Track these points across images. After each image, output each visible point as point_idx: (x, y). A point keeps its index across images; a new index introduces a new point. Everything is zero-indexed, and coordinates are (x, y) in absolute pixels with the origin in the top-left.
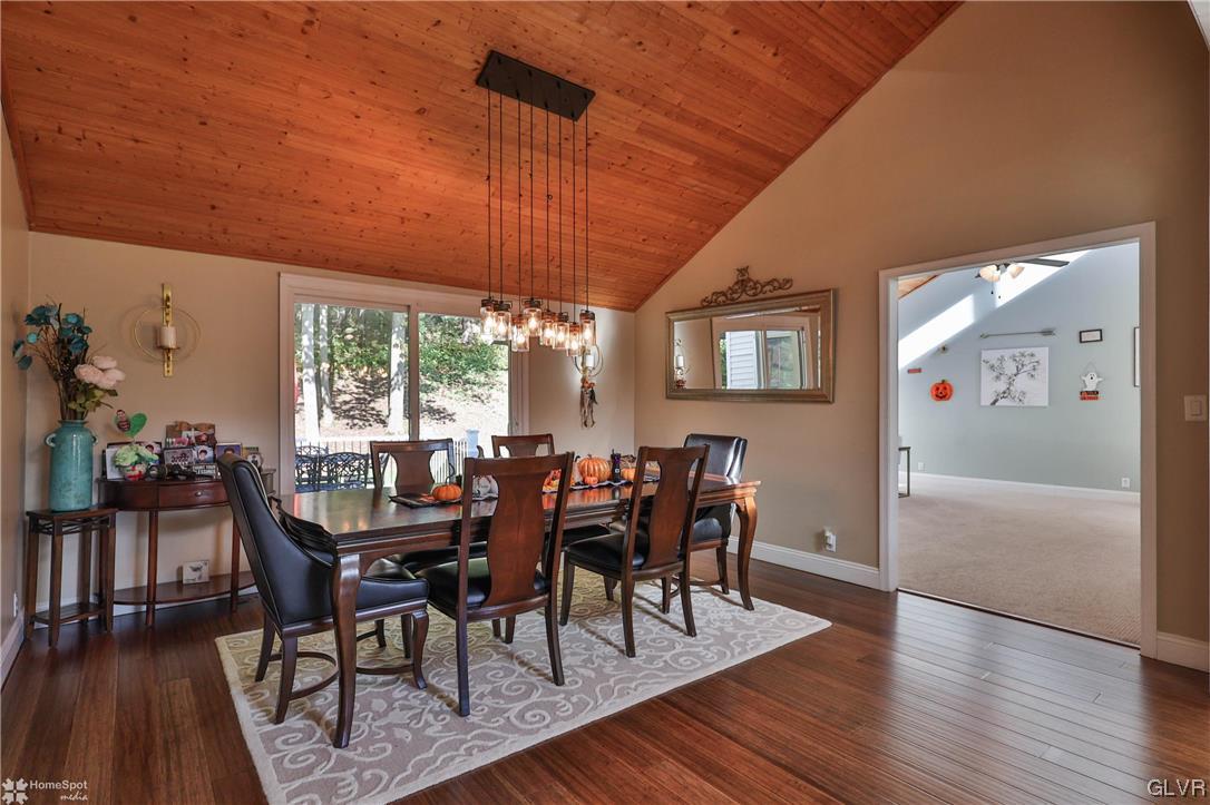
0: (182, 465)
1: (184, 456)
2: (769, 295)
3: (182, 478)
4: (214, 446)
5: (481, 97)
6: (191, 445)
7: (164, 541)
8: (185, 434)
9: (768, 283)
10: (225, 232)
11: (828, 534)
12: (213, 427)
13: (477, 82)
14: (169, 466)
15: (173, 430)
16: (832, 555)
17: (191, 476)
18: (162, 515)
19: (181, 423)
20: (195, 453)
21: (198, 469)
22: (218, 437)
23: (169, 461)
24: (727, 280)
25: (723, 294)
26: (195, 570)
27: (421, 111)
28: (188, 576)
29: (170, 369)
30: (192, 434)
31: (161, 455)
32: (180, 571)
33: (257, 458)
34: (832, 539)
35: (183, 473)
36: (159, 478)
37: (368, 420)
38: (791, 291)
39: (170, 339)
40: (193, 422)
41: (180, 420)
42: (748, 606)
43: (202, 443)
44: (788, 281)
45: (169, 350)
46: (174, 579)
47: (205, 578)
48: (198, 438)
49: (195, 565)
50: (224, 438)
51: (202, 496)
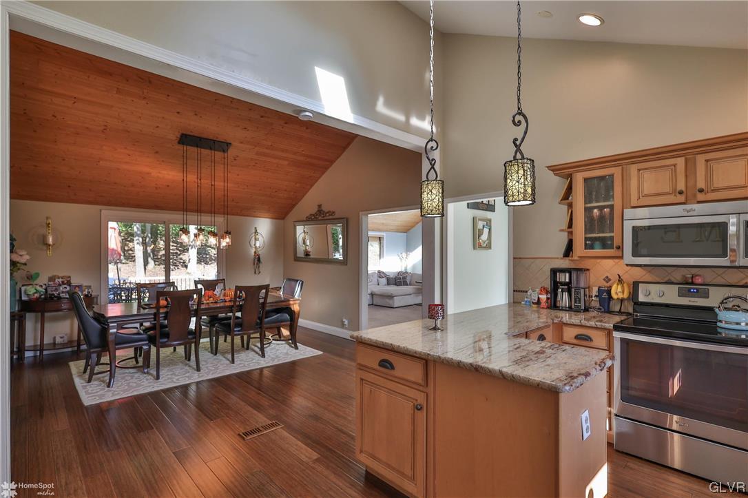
0: (56, 294)
1: (56, 290)
2: (328, 218)
3: (55, 299)
4: (70, 285)
5: (181, 147)
6: (60, 285)
7: (47, 325)
8: (57, 280)
9: (328, 213)
10: (75, 195)
11: (344, 320)
12: (70, 277)
13: (179, 143)
14: (50, 294)
15: (52, 279)
16: (346, 328)
17: (59, 298)
18: (47, 314)
19: (55, 276)
20: (61, 288)
21: (63, 295)
22: (72, 282)
23: (49, 292)
24: (314, 210)
25: (314, 215)
26: (61, 338)
27: (157, 152)
28: (58, 340)
29: (50, 253)
30: (60, 280)
31: (46, 289)
32: (54, 338)
33: (90, 290)
34: (346, 322)
35: (56, 297)
36: (45, 298)
37: (177, 266)
38: (334, 217)
39: (50, 240)
40: (61, 275)
41: (55, 274)
42: (296, 348)
43: (65, 284)
44: (333, 212)
45: (49, 245)
46: (52, 342)
47: (66, 341)
48: (63, 282)
49: (61, 336)
50: (74, 282)
51: (64, 306)
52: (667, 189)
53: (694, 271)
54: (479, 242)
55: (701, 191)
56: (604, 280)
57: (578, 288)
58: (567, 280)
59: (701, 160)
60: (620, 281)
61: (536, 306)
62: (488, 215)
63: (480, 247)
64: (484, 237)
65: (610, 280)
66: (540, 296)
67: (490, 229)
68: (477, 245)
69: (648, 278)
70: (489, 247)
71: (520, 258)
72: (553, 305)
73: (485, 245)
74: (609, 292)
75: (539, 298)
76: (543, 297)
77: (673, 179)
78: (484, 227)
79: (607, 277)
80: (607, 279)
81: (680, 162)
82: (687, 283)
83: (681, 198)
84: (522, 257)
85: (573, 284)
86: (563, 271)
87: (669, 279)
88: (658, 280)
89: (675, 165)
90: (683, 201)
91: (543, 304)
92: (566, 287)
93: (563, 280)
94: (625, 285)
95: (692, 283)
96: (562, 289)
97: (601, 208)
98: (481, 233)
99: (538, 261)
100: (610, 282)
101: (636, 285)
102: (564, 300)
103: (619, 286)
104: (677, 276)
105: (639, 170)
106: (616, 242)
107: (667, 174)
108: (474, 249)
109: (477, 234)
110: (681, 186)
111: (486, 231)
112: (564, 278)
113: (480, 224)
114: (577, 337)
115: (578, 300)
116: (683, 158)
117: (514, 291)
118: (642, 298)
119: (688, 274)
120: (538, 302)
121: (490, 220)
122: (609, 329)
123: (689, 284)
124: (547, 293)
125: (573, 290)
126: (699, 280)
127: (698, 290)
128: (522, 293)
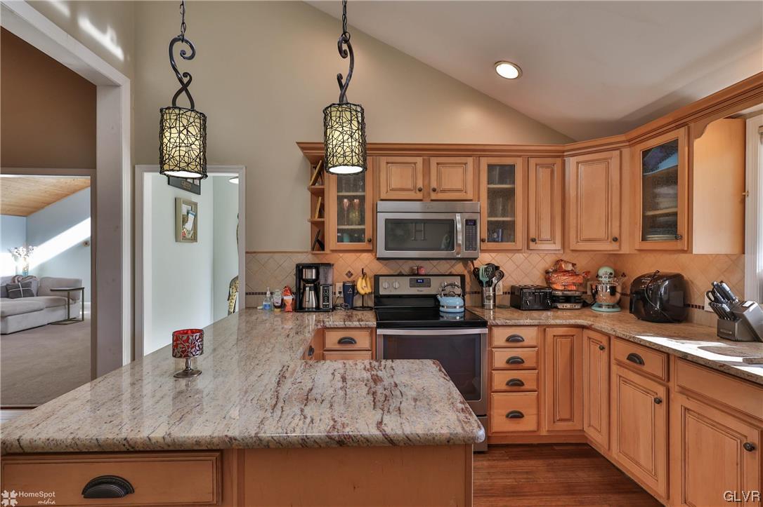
52: (410, 186)
53: (419, 263)
54: (184, 232)
55: (434, 190)
56: (347, 274)
57: (327, 286)
58: (314, 278)
59: (434, 161)
60: (364, 275)
61: (279, 310)
62: (193, 197)
63: (185, 238)
64: (189, 226)
65: (352, 274)
66: (285, 298)
67: (196, 216)
68: (179, 236)
69: (384, 271)
70: (194, 239)
71: (255, 252)
72: (299, 307)
73: (190, 236)
74: (354, 287)
75: (282, 300)
76: (289, 299)
77: (415, 177)
78: (188, 213)
79: (349, 272)
80: (350, 274)
81: (419, 160)
82: (414, 275)
83: (419, 195)
84: (257, 250)
85: (322, 281)
86: (310, 266)
87: (401, 272)
88: (392, 273)
89: (415, 163)
90: (421, 198)
91: (289, 307)
92: (312, 285)
93: (309, 278)
94: (368, 279)
95: (418, 275)
96: (310, 287)
97: (351, 198)
98: (185, 221)
99: (276, 256)
100: (353, 276)
101: (376, 278)
102: (310, 299)
103: (364, 281)
104: (406, 268)
105: (388, 163)
106: (368, 235)
107: (409, 170)
108: (176, 241)
109: (180, 220)
110: (420, 185)
111: (191, 217)
112: (311, 274)
113: (185, 208)
114: (341, 342)
115: (326, 298)
116: (421, 158)
117: (247, 294)
118: (382, 292)
119: (415, 264)
120: (282, 305)
121: (196, 204)
122: (372, 328)
123: (416, 276)
124: (292, 293)
125: (321, 287)
126: (423, 272)
127: (423, 280)
128: (261, 296)
